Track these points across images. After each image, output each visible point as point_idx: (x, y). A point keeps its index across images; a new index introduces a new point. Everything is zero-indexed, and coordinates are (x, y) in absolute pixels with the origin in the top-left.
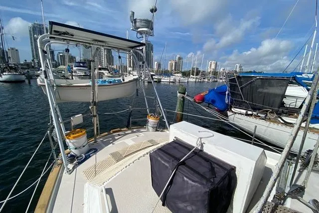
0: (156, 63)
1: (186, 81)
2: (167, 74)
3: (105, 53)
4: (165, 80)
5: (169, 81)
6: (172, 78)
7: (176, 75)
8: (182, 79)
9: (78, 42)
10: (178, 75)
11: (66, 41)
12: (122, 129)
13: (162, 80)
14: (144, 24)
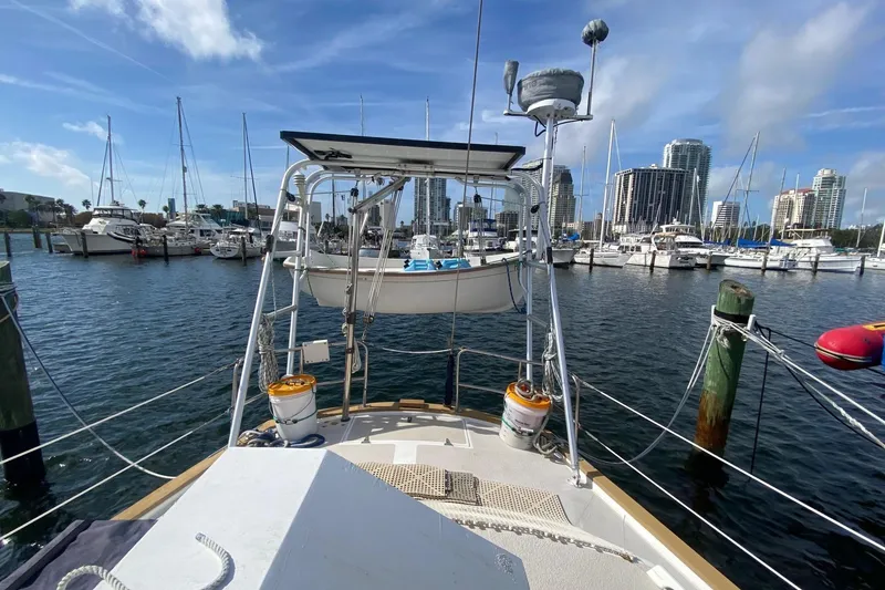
0: (717, 204)
1: (855, 267)
2: (757, 238)
3: (556, 193)
4: (741, 260)
5: (760, 264)
6: (776, 256)
7: (799, 242)
8: (833, 257)
9: (376, 172)
10: (812, 242)
11: (352, 171)
12: (431, 406)
13: (727, 262)
14: (546, 87)
